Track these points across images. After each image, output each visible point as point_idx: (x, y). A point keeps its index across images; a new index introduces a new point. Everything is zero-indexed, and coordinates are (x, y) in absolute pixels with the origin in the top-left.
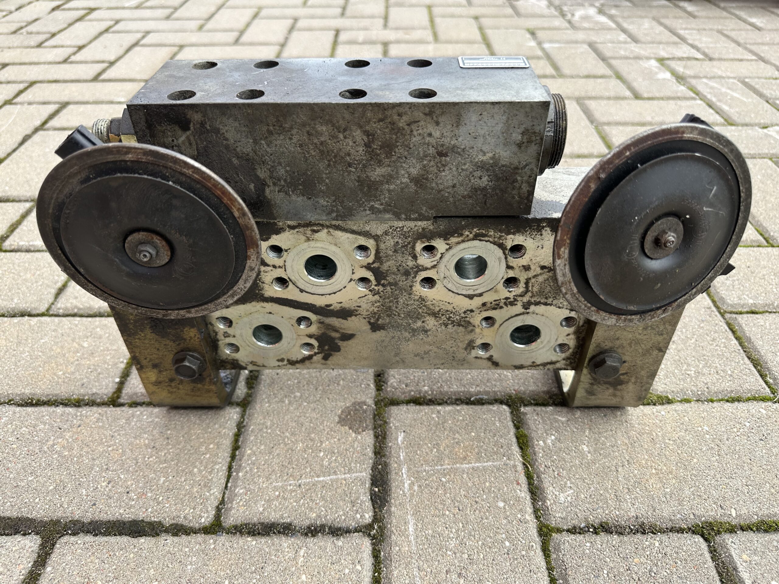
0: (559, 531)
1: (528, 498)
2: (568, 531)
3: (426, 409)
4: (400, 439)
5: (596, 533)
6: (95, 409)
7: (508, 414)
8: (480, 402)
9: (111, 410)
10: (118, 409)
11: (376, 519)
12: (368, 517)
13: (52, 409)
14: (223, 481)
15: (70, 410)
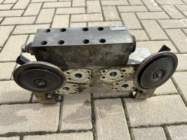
0: (133, 128)
1: (126, 120)
2: (135, 128)
3: (102, 100)
4: (97, 108)
5: (140, 128)
6: (26, 104)
7: (121, 101)
8: (114, 98)
9: (30, 104)
10: (32, 104)
11: (93, 128)
12: (92, 127)
13: (16, 105)
14: (59, 120)
15: (21, 105)
